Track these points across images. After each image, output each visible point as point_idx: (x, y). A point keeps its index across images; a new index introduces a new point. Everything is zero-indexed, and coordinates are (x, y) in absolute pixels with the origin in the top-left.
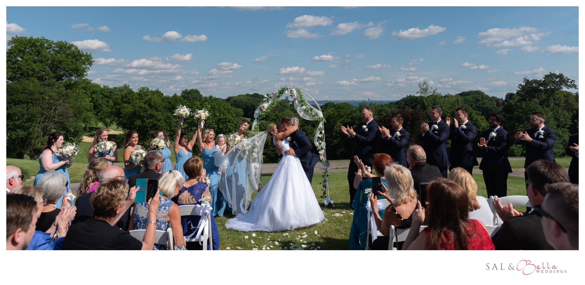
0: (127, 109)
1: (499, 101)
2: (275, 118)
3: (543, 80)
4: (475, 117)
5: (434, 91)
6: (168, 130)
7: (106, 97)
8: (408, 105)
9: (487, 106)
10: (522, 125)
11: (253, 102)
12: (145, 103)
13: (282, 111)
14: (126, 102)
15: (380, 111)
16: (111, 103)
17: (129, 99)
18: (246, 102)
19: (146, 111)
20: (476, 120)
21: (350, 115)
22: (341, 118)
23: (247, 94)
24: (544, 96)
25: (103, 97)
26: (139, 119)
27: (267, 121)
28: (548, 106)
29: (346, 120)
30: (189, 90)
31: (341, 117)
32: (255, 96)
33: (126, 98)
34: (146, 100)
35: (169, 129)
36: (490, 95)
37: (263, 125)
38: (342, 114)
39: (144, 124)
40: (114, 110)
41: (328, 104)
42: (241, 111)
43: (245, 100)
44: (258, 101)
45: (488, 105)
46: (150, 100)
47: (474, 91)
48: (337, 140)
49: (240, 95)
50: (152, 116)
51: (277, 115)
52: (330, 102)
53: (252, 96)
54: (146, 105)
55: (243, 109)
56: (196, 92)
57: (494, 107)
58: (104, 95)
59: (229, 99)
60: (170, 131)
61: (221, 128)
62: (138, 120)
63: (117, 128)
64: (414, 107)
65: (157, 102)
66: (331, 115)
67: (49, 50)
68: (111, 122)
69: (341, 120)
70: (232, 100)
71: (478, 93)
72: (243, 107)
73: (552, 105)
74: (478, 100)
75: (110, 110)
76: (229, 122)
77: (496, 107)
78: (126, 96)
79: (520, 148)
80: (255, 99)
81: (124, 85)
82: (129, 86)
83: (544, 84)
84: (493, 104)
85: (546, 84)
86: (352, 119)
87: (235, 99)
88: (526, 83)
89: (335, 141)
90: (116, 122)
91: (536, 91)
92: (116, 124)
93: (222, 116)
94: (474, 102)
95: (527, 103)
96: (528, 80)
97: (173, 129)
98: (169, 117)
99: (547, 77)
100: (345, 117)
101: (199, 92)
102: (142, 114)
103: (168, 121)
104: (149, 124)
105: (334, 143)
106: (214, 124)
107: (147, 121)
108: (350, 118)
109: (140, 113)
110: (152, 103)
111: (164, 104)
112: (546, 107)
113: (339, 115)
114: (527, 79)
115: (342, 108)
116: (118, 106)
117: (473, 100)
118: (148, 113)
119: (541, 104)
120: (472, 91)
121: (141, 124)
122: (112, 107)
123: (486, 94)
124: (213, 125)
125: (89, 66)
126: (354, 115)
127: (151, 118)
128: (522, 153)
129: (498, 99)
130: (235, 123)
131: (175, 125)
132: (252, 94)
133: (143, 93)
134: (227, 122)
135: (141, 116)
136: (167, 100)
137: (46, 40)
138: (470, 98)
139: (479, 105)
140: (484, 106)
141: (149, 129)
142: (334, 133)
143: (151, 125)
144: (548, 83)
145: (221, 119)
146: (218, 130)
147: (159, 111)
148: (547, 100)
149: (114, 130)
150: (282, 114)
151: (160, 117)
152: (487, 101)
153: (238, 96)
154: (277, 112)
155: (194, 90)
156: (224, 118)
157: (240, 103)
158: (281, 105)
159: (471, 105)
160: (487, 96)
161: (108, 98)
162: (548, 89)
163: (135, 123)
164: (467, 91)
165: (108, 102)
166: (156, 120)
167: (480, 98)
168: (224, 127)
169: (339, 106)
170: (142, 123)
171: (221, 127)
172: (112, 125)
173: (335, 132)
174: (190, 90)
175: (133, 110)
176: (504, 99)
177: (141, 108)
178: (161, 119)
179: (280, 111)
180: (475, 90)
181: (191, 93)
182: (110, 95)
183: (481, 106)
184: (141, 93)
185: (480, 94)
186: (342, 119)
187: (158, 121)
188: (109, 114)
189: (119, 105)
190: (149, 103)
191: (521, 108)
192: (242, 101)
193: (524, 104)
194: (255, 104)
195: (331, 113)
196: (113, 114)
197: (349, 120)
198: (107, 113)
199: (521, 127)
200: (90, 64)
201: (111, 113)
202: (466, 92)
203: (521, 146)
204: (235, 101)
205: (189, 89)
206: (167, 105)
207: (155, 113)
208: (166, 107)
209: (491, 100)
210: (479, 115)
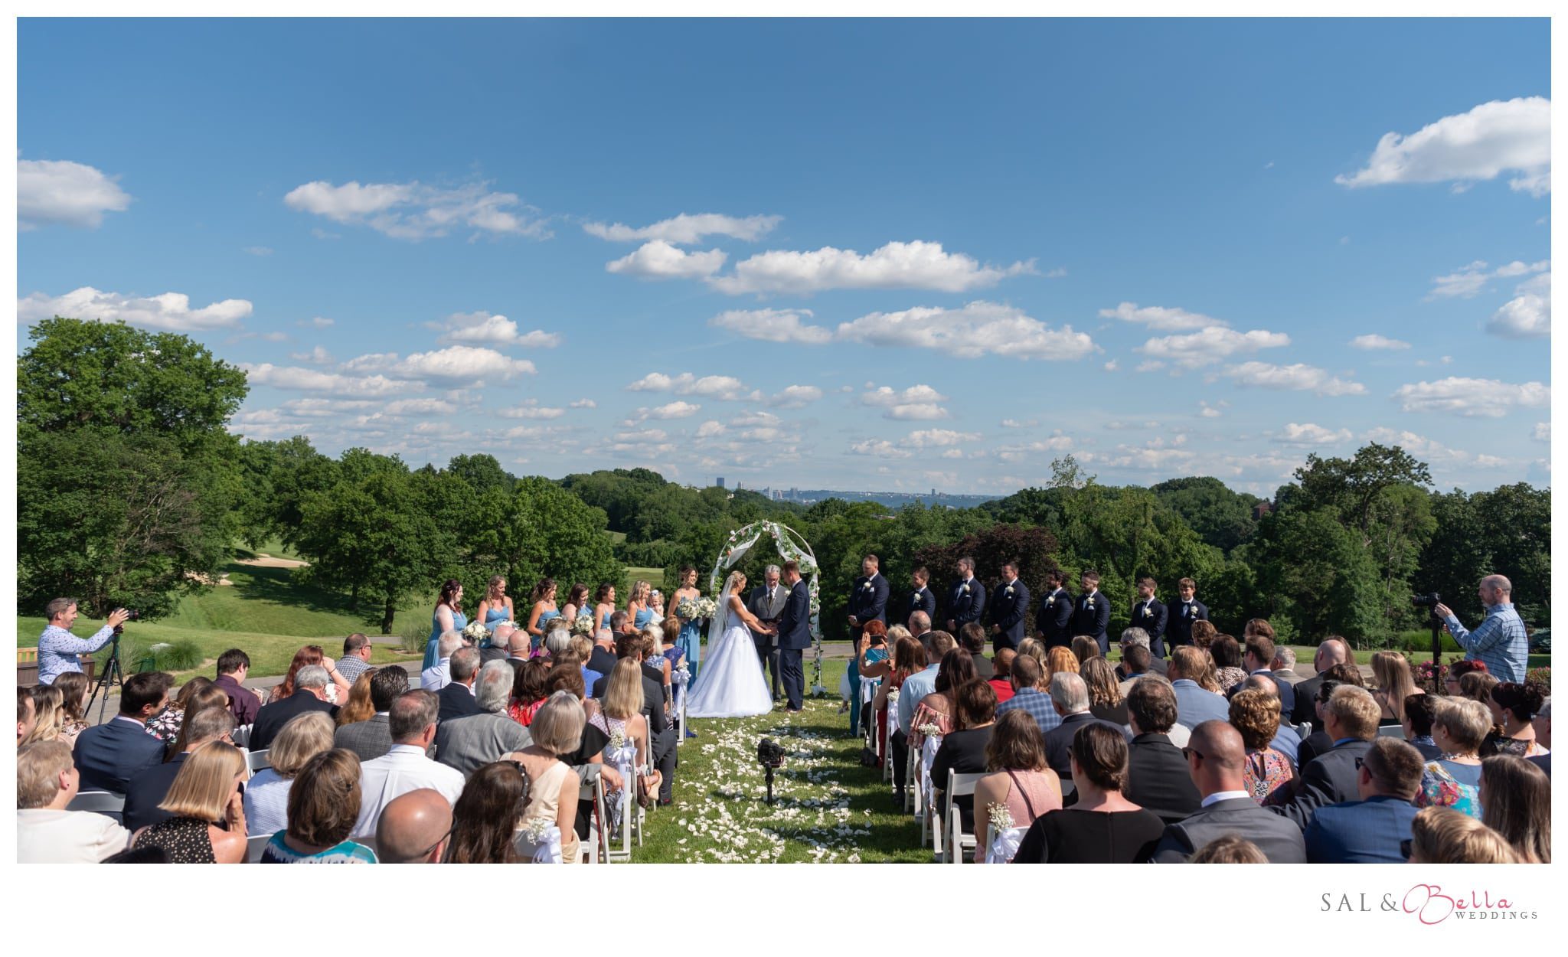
0: (316, 505)
1: (1260, 506)
2: (692, 534)
3: (1353, 459)
4: (1186, 548)
5: (1090, 481)
6: (424, 561)
7: (255, 469)
8: (1026, 514)
9: (1228, 517)
10: (1297, 570)
11: (632, 491)
12: (367, 490)
13: (709, 517)
14: (310, 486)
15: (956, 525)
16: (269, 486)
17: (317, 479)
18: (614, 491)
19: (370, 510)
20: (1187, 555)
21: (881, 533)
22: (857, 540)
23: (616, 470)
24: (1353, 500)
25: (246, 470)
26: (351, 532)
27: (669, 542)
28: (1363, 525)
29: (872, 545)
30: (469, 458)
31: (860, 537)
32: (638, 477)
33: (307, 473)
34: (370, 484)
35: (427, 558)
36: (1239, 490)
37: (659, 553)
38: (861, 529)
39: (365, 543)
40: (275, 504)
41: (827, 502)
42: (601, 513)
43: (611, 486)
44: (646, 490)
45: (1231, 515)
46: (380, 484)
47: (1199, 479)
48: (845, 594)
49: (599, 472)
50: (384, 525)
51: (697, 527)
52: (832, 499)
53: (631, 475)
54: (369, 496)
55: (604, 508)
56: (490, 462)
57: (1245, 522)
58: (249, 465)
59: (568, 482)
60: (428, 562)
61: (558, 559)
62: (348, 534)
63: (284, 551)
64: (1040, 518)
65: (399, 491)
66: (834, 531)
67: (136, 355)
68: (267, 535)
69: (858, 546)
70: (578, 485)
71: (1210, 483)
72: (607, 505)
73: (1372, 522)
74: (1207, 503)
75: (265, 504)
76: (580, 543)
77: (1249, 520)
78: (308, 468)
79: (1286, 624)
80: (638, 484)
81: (294, 439)
82: (307, 440)
83: (1354, 470)
84: (1244, 514)
85: (1358, 469)
86: (886, 543)
87: (585, 481)
88: (1315, 466)
89: (841, 597)
90: (281, 536)
91: (1338, 485)
92: (281, 540)
93: (564, 529)
94: (1196, 507)
95: (1310, 516)
96: (1319, 460)
97: (437, 557)
98: (426, 528)
99: (1365, 453)
100: (870, 537)
101: (498, 464)
102: (360, 518)
103: (425, 538)
104: (376, 544)
105: (839, 601)
106: (541, 548)
107: (373, 537)
108: (881, 542)
109: (353, 516)
110: (385, 492)
111: (415, 495)
112: (1356, 526)
113: (854, 533)
114: (1317, 456)
115: (862, 517)
116: (287, 496)
117: (1193, 503)
118: (375, 515)
119: (1345, 519)
120: (1193, 479)
121: (355, 543)
122: (271, 499)
123: (1228, 486)
124: (538, 550)
125: (238, 400)
126: (892, 533)
127: (381, 530)
128: (1290, 638)
129: (1258, 502)
130: (594, 546)
131: (443, 547)
132: (630, 469)
133: (356, 464)
134: (575, 542)
135: (355, 523)
136: (422, 486)
137: (127, 328)
138: (1186, 495)
139: (1210, 514)
140: (1221, 518)
141: (376, 556)
142: (840, 578)
143: (381, 546)
144: (1363, 467)
145: (559, 536)
146: (552, 565)
147: (401, 512)
148: (1360, 510)
149: (273, 555)
150: (708, 525)
151: (405, 527)
152: (1228, 504)
153: (594, 474)
154: (696, 521)
155: (483, 457)
156: (568, 535)
157: (598, 492)
158: (706, 500)
159: (1187, 516)
160: (1230, 492)
161: (260, 473)
162: (1365, 484)
163: (341, 541)
164: (1182, 477)
165: (259, 483)
166: (393, 534)
167: (1213, 498)
168: (567, 555)
169: (856, 511)
170: (359, 542)
171: (558, 555)
172: (267, 542)
173: (843, 575)
174: (474, 458)
175: (334, 508)
176: (1272, 500)
177: (355, 502)
178: (408, 534)
179: (703, 516)
180: (1202, 475)
181: (474, 466)
182: (266, 465)
183: (1213, 516)
184: (350, 463)
185: (1212, 487)
186: (863, 542)
187: (400, 537)
188: (262, 515)
189: (290, 492)
190: (376, 491)
191: (1298, 528)
192: (603, 488)
193: (1303, 518)
194: (640, 496)
195: (835, 526)
196: (274, 515)
197: (880, 547)
198: (258, 512)
199: (1295, 574)
200: (241, 395)
201: (269, 512)
202: (1179, 480)
203: (1289, 619)
204: (584, 488)
205: (470, 455)
206: (422, 497)
207: (392, 517)
208: (420, 504)
209: (1238, 503)
210: (1196, 541)
